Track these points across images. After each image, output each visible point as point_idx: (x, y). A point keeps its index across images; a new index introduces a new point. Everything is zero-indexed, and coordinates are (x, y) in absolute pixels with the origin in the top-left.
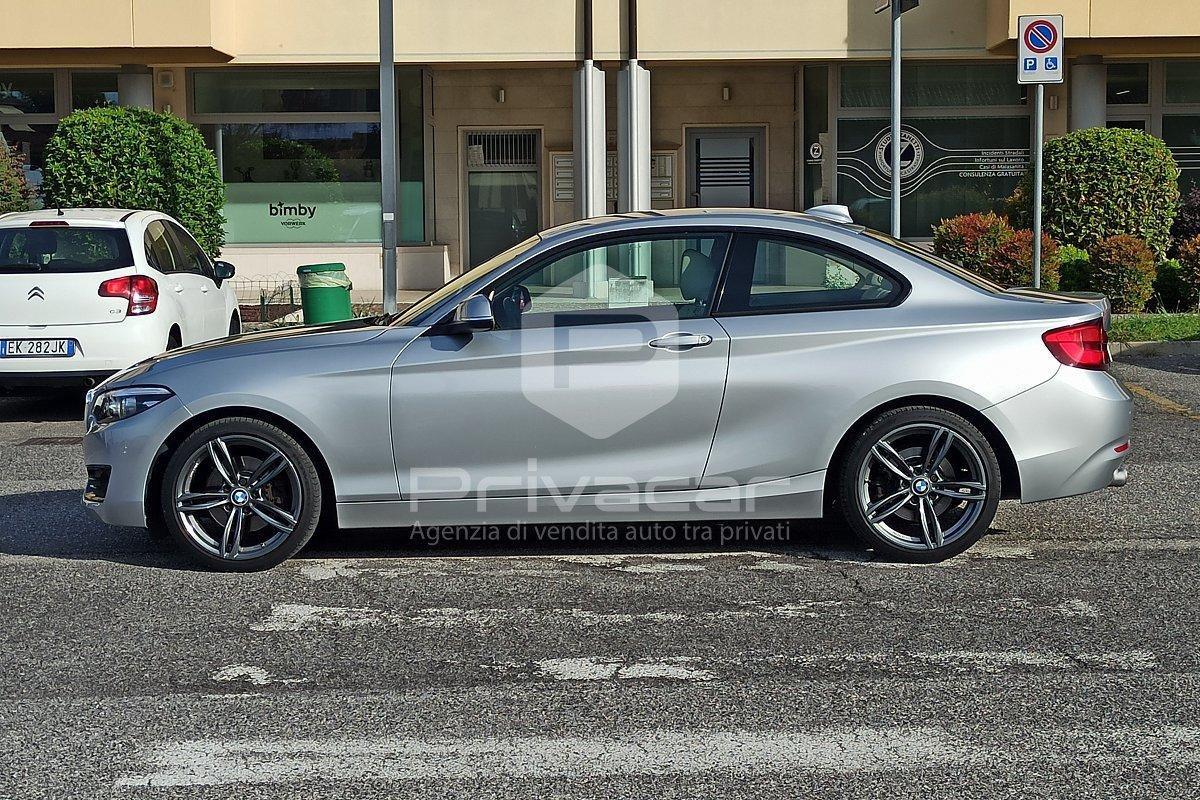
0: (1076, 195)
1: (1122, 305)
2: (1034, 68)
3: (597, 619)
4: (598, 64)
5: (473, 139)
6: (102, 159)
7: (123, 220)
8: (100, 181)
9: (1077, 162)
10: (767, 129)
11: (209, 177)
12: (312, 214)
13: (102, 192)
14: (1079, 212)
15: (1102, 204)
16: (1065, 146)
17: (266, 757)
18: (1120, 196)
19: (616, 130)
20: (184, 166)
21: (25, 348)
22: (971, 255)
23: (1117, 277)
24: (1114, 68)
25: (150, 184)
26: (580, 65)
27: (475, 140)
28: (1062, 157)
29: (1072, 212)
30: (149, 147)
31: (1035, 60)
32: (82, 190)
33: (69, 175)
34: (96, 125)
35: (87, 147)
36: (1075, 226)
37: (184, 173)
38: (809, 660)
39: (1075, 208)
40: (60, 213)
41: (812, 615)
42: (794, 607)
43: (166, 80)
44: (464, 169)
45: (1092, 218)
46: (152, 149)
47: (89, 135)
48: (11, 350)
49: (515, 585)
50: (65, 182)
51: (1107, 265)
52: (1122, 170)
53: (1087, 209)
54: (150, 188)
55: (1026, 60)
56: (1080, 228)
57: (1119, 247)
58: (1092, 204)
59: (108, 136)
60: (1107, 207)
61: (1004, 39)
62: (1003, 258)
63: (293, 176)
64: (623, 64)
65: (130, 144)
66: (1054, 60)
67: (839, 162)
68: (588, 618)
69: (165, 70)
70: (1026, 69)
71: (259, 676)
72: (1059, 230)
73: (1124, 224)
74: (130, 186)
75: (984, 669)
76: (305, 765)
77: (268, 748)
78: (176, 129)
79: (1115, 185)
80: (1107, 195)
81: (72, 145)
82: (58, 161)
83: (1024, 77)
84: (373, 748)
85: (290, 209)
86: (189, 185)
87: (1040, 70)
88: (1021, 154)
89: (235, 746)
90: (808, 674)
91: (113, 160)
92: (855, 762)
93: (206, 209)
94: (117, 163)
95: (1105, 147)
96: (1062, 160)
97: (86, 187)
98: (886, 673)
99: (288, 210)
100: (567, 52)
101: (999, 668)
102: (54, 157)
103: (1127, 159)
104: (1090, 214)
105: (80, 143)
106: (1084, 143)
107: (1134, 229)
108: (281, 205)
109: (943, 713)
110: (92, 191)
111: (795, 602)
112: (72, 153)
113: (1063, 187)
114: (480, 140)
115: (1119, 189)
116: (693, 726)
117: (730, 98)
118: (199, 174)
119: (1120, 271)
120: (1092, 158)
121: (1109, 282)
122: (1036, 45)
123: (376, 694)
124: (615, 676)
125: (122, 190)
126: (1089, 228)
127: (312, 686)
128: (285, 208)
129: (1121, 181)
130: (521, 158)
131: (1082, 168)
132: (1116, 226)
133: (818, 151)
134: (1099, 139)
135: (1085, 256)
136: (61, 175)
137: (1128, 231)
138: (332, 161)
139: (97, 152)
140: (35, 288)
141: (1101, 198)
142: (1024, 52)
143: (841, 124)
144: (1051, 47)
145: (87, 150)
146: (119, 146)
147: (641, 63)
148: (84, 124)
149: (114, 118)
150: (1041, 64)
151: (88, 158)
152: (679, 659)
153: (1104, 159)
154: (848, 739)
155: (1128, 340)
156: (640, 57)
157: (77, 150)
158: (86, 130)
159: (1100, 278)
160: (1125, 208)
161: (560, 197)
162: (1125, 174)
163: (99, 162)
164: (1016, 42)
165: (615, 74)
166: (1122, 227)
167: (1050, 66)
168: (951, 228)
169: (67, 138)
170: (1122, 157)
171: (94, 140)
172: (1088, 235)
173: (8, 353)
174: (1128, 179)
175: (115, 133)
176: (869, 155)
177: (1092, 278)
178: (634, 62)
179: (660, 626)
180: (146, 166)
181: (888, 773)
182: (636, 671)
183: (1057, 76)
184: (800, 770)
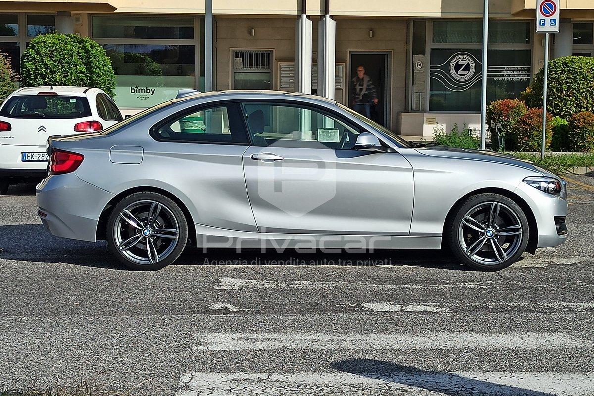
0: (561, 90)
1: (585, 148)
2: (544, 24)
3: (380, 287)
4: (309, 17)
5: (237, 55)
6: (54, 61)
7: (85, 92)
8: (52, 72)
9: (562, 73)
10: (392, 52)
11: (108, 72)
12: (153, 92)
13: (54, 78)
14: (562, 100)
15: (574, 96)
16: (555, 65)
17: (256, 340)
18: (584, 92)
19: (317, 52)
20: (95, 65)
21: (36, 157)
22: (505, 121)
23: (583, 133)
24: (577, 25)
25: (78, 75)
26: (299, 17)
27: (238, 55)
28: (553, 71)
29: (558, 99)
30: (78, 55)
31: (545, 20)
32: (43, 77)
33: (36, 69)
34: (50, 43)
35: (45, 55)
36: (560, 107)
37: (95, 69)
38: (492, 305)
39: (560, 97)
40: (52, 88)
41: (484, 287)
42: (473, 283)
43: (77, 20)
44: (232, 70)
45: (569, 103)
46: (80, 56)
47: (47, 48)
48: (29, 158)
49: (332, 272)
50: (34, 73)
51: (577, 127)
52: (585, 78)
53: (566, 98)
54: (78, 77)
55: (540, 20)
56: (563, 108)
57: (584, 118)
58: (569, 95)
59: (57, 49)
60: (577, 97)
61: (521, 9)
62: (524, 122)
63: (140, 72)
64: (322, 17)
65: (68, 53)
66: (555, 21)
67: (431, 71)
68: (376, 286)
69: (77, 14)
70: (540, 25)
71: (232, 308)
72: (552, 109)
73: (585, 106)
74: (68, 75)
75: (576, 310)
76: (277, 343)
77: (255, 336)
78: (92, 46)
79: (581, 86)
80: (576, 91)
81: (38, 53)
82: (30, 62)
83: (539, 29)
84: (304, 337)
85: (142, 89)
86: (99, 76)
87: (548, 25)
88: (525, 69)
89: (238, 335)
90: (493, 311)
91: (59, 62)
92: (532, 346)
93: (106, 88)
94: (62, 63)
95: (576, 66)
96: (554, 72)
97: (45, 75)
98: (530, 311)
99: (140, 90)
100: (293, 10)
101: (583, 309)
102: (28, 59)
103: (587, 73)
104: (568, 101)
105: (42, 52)
106: (565, 64)
107: (590, 109)
108: (137, 87)
109: (565, 328)
110: (48, 78)
111: (473, 281)
112: (37, 57)
113: (554, 87)
114: (240, 55)
115: (583, 88)
116: (449, 330)
117: (373, 36)
118: (103, 70)
119: (584, 130)
120: (569, 71)
121: (578, 136)
122: (546, 13)
123: (292, 316)
124: (402, 310)
125: (64, 77)
126: (567, 108)
127: (259, 312)
128: (139, 89)
129: (584, 84)
130: (262, 66)
131: (563, 77)
132: (581, 107)
133: (420, 65)
134: (573, 62)
135: (565, 122)
136: (32, 69)
137: (587, 110)
138: (159, 65)
139: (51, 58)
140: (42, 126)
141: (574, 93)
142: (539, 16)
143: (432, 50)
144: (553, 14)
145: (46, 55)
146: (63, 54)
147: (332, 17)
148: (44, 42)
149: (59, 40)
150: (548, 23)
151: (47, 60)
152: (429, 304)
153: (576, 72)
154: (525, 337)
155: (590, 165)
156: (331, 14)
157: (40, 56)
158: (45, 45)
159: (574, 134)
160: (586, 98)
161: (283, 86)
162: (586, 80)
163: (52, 62)
164: (535, 10)
165: (318, 22)
166: (584, 108)
167: (552, 24)
168: (495, 106)
169: (35, 49)
170: (585, 72)
171: (49, 51)
172: (567, 112)
173: (27, 160)
174: (588, 83)
175: (60, 47)
176: (447, 68)
177: (570, 134)
178: (328, 16)
179: (412, 290)
180: (76, 65)
181: (550, 350)
182: (410, 308)
183: (556, 29)
184: (509, 348)
